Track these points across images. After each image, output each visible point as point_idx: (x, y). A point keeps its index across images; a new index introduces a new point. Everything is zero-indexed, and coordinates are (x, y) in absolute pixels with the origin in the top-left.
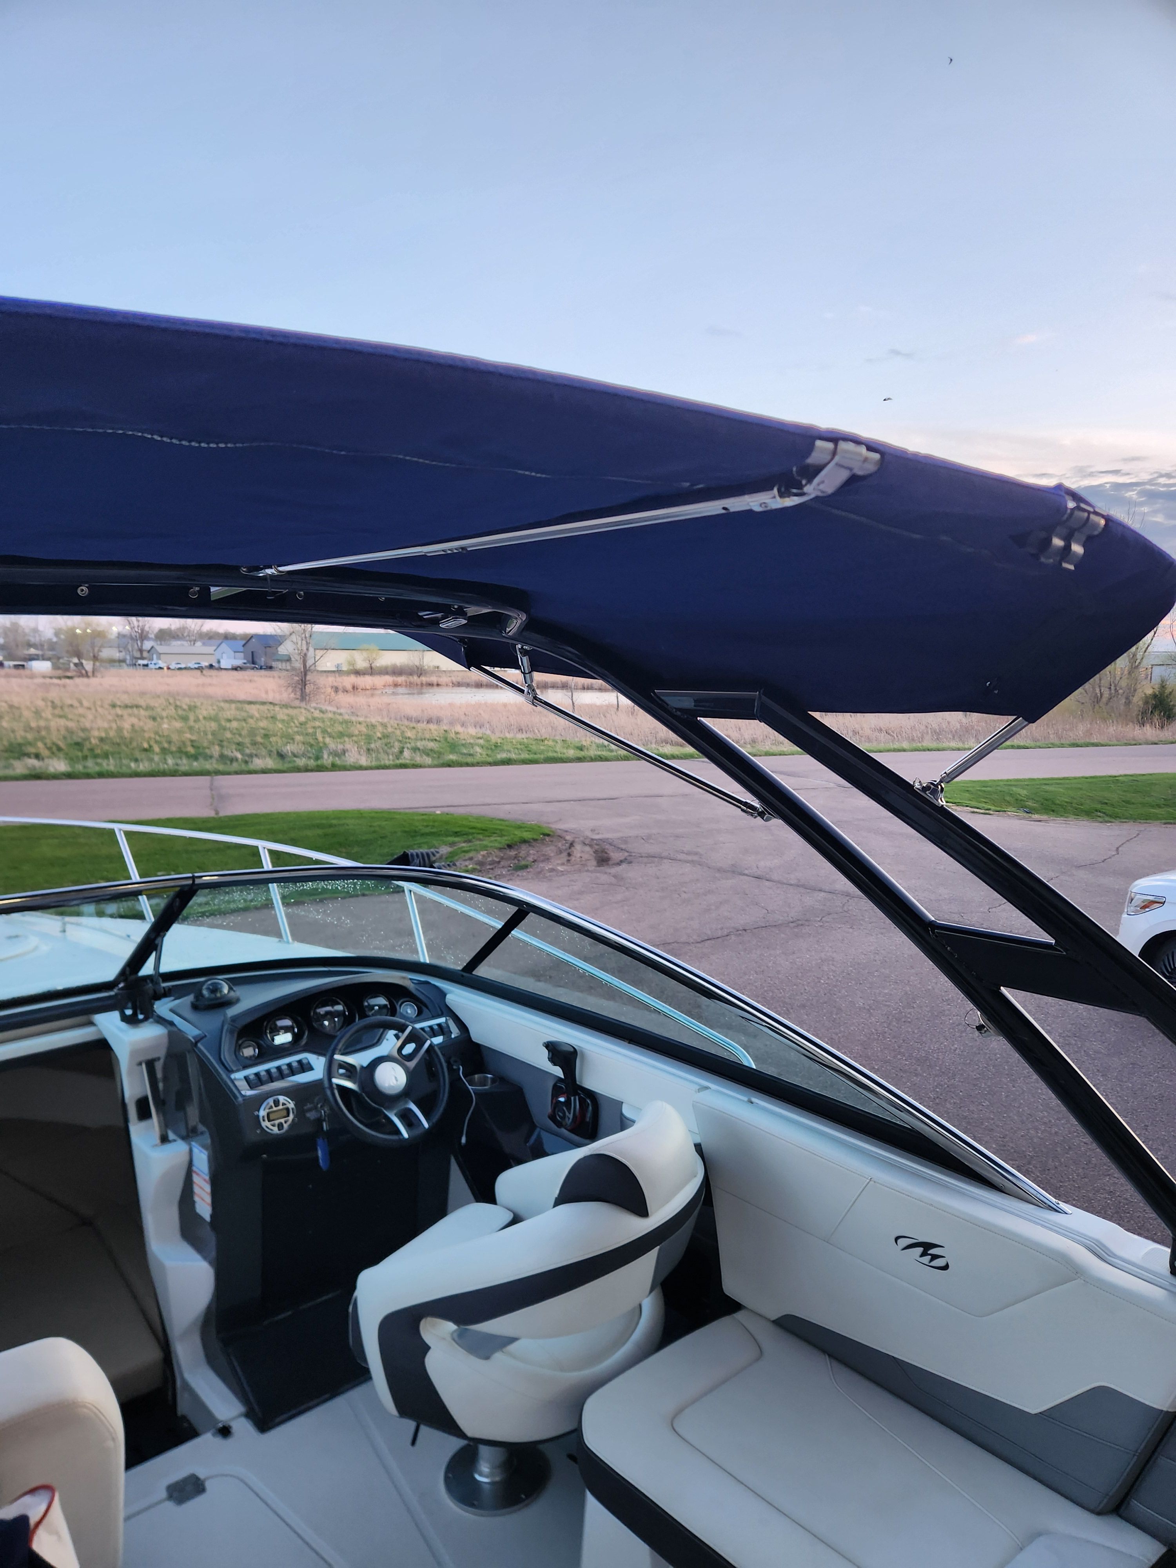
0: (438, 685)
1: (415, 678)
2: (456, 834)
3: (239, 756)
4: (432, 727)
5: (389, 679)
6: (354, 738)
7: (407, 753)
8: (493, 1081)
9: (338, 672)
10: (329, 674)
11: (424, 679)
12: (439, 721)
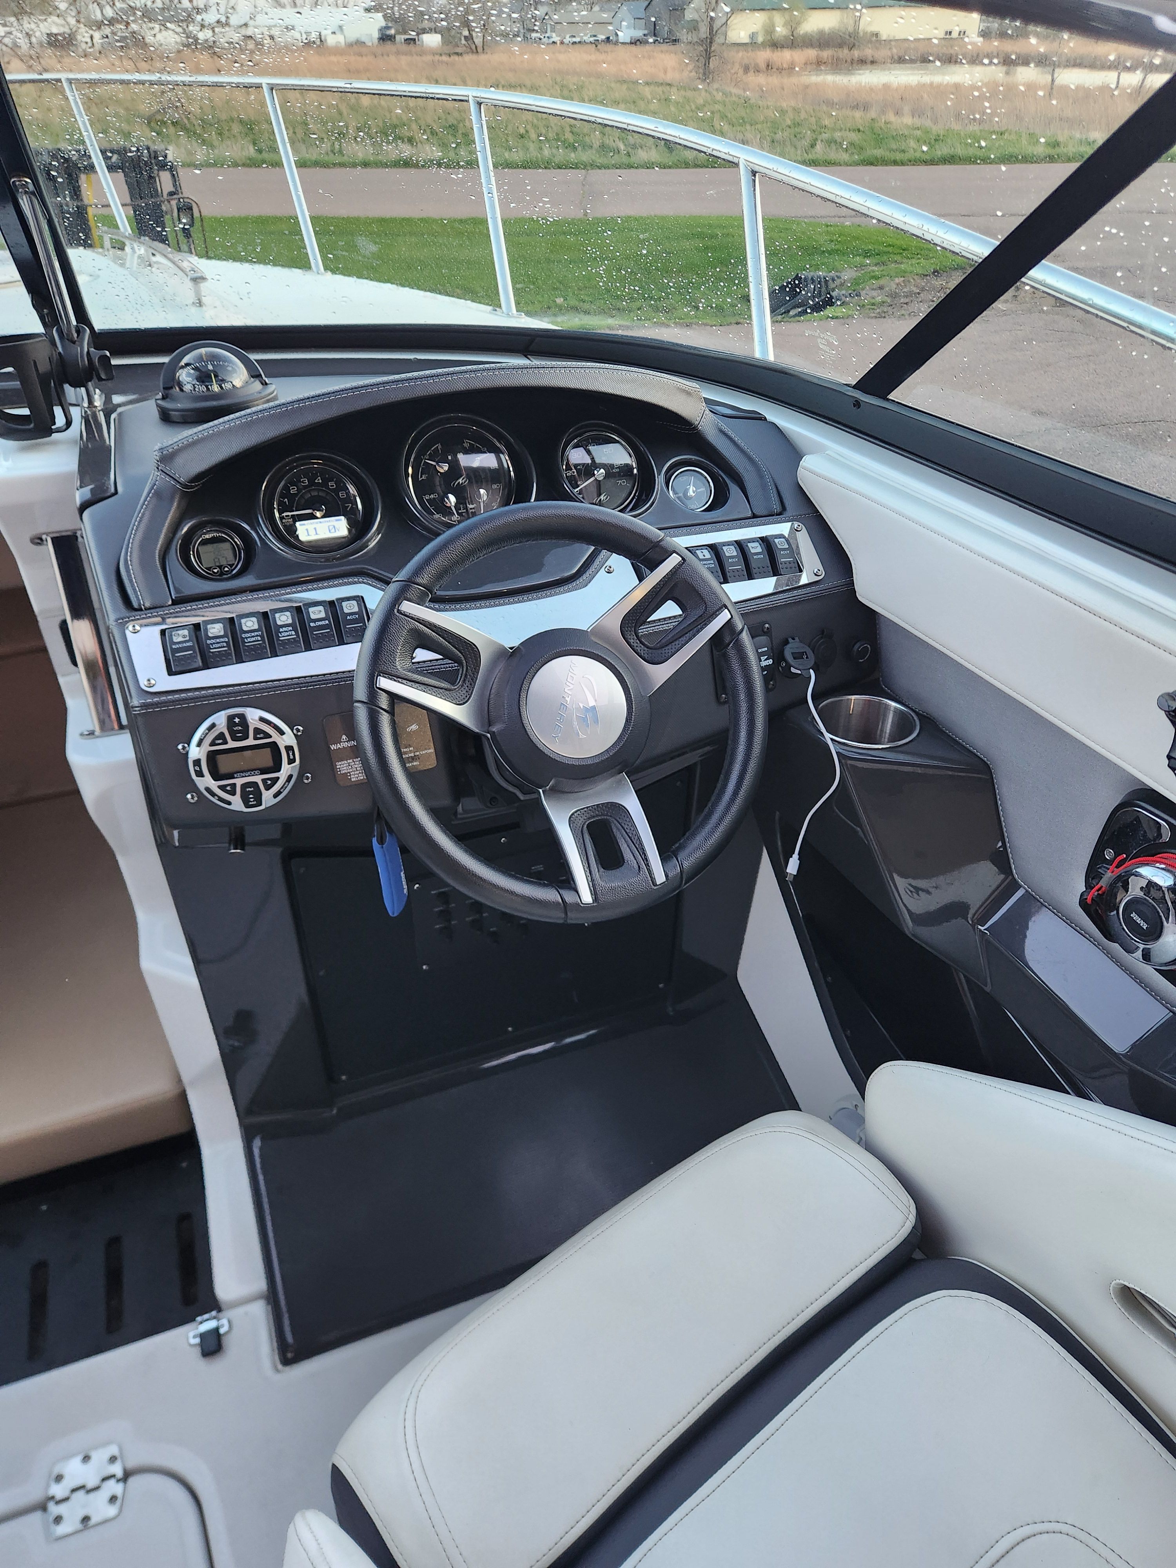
0: (872, 62)
1: (846, 51)
2: (867, 254)
3: (622, 147)
4: (858, 114)
5: (811, 53)
6: (759, 126)
7: (819, 147)
9: (752, 44)
10: (741, 48)
11: (856, 53)
12: (866, 107)
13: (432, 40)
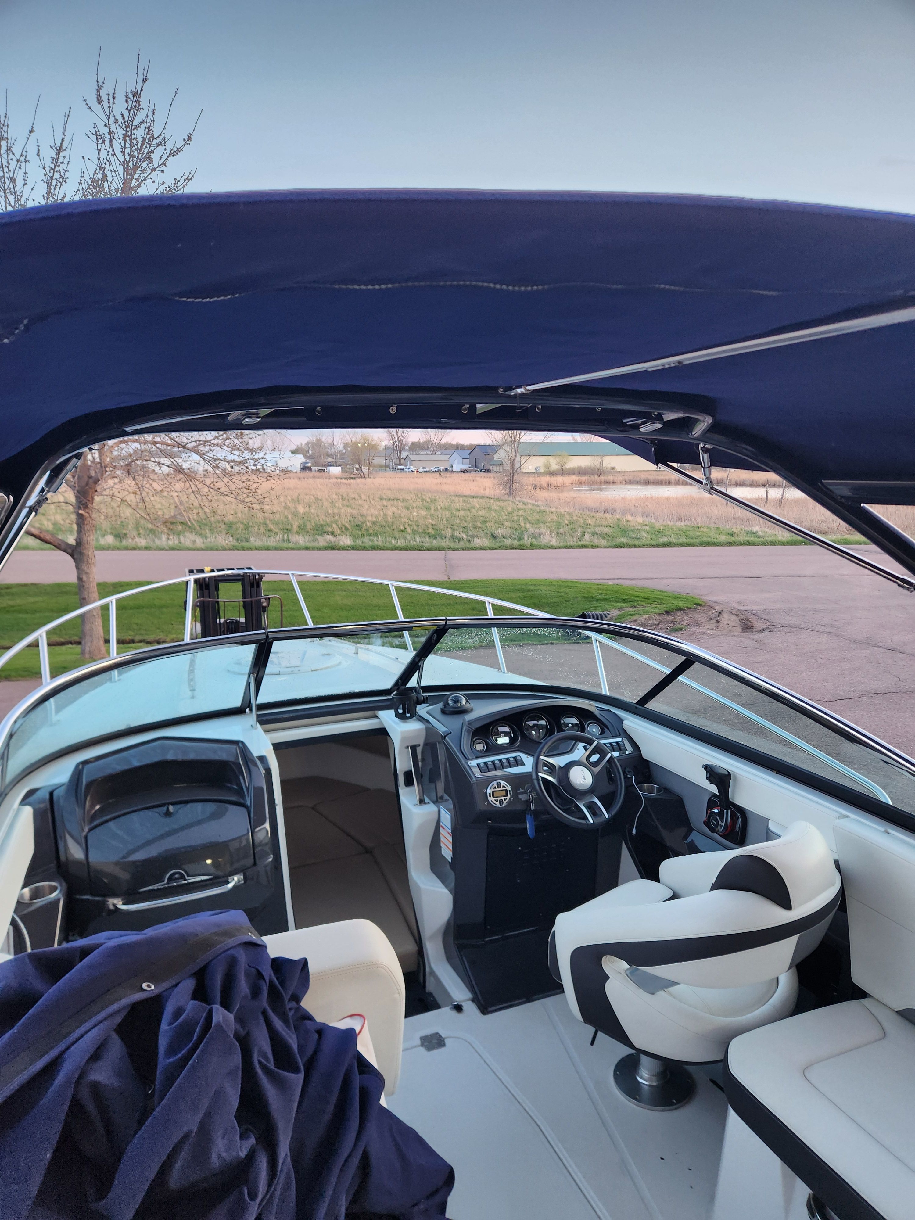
0: (613, 482)
1: (596, 477)
2: (624, 601)
3: (465, 537)
4: (608, 516)
5: (575, 478)
6: (548, 524)
7: (587, 536)
8: (659, 790)
9: (537, 473)
10: (530, 475)
11: (603, 478)
12: (613, 511)
13: (335, 470)
